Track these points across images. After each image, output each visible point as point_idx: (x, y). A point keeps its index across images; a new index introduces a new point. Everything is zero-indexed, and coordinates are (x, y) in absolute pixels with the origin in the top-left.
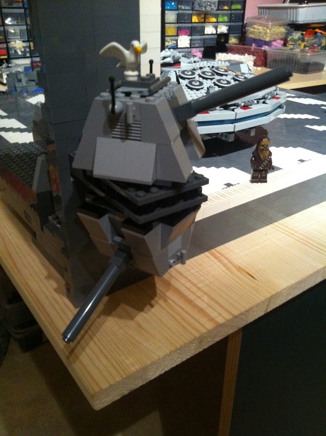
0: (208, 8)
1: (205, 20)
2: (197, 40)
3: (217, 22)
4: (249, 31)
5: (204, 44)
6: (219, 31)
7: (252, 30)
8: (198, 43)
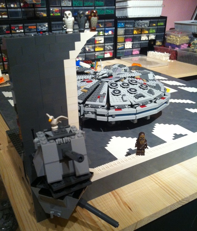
0: (143, 27)
1: (141, 33)
2: (137, 44)
3: (149, 33)
4: (167, 39)
5: (140, 46)
6: (150, 38)
7: (169, 38)
8: (137, 46)
